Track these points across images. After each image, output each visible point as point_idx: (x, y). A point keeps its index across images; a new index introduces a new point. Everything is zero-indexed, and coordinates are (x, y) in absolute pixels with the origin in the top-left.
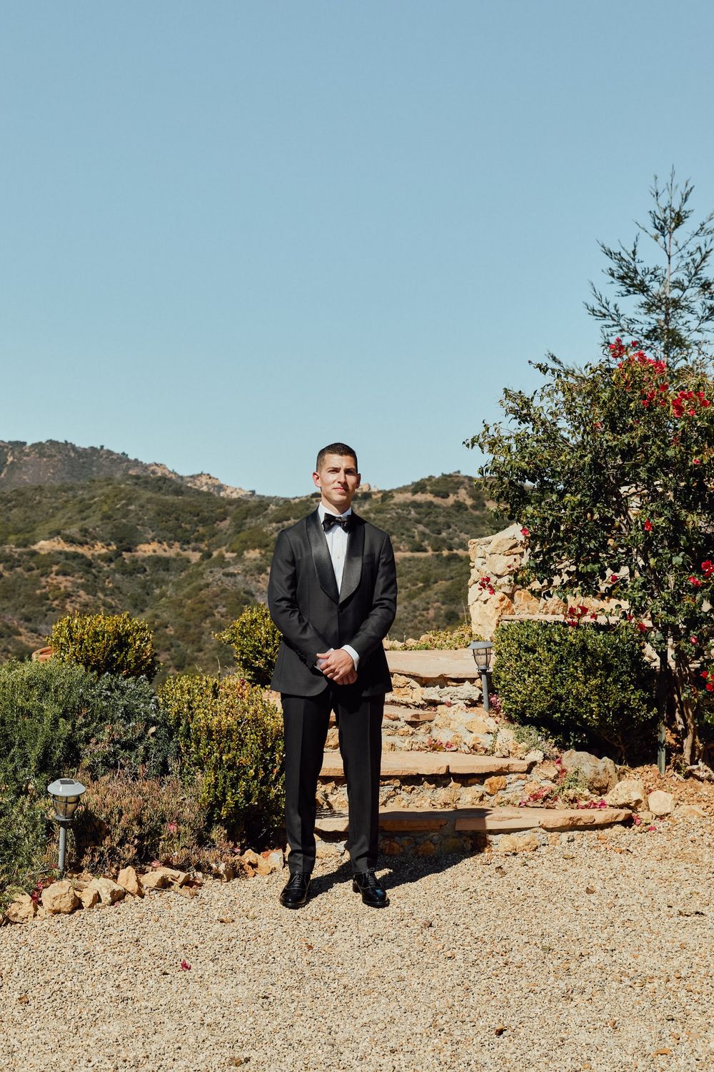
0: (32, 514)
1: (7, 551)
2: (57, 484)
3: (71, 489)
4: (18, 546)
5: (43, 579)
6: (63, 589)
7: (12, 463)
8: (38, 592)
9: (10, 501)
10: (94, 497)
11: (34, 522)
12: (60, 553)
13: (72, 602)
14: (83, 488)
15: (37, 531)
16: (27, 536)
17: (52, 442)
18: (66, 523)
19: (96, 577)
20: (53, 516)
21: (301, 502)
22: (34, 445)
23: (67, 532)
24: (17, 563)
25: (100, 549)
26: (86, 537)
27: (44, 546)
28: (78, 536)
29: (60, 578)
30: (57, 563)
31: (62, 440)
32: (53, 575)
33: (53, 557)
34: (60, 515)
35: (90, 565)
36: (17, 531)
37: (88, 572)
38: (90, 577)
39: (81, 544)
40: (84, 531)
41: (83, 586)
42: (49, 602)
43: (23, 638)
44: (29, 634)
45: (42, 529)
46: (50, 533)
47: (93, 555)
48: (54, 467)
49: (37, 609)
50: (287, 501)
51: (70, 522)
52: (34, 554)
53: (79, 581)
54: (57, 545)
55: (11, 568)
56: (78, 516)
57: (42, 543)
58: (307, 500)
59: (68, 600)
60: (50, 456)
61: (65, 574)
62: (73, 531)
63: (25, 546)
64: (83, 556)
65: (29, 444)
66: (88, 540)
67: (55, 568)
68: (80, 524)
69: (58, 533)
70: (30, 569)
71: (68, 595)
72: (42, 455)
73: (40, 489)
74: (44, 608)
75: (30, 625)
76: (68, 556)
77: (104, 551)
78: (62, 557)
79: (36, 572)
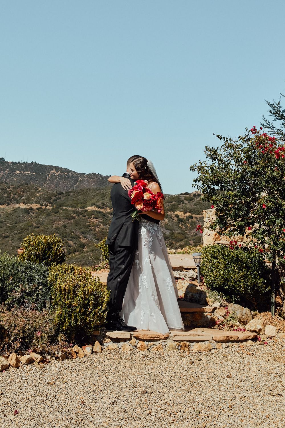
0: (86, 198)
1: (77, 209)
2: (95, 188)
3: (99, 189)
4: (81, 208)
5: (89, 220)
6: (95, 223)
7: (80, 180)
8: (87, 224)
9: (79, 193)
10: (107, 192)
11: (87, 200)
12: (95, 211)
13: (98, 228)
14: (103, 189)
15: (87, 203)
16: (84, 205)
17: (94, 174)
18: (97, 201)
19: (106, 219)
20: (93, 198)
21: (177, 196)
22: (87, 174)
23: (97, 204)
24: (80, 214)
25: (108, 210)
26: (104, 206)
27: (90, 208)
28: (101, 205)
29: (95, 220)
30: (94, 214)
31: (97, 173)
32: (92, 218)
33: (92, 213)
34: (95, 198)
35: (105, 215)
36: (81, 203)
37: (104, 218)
38: (105, 220)
39: (102, 208)
40: (103, 204)
41: (102, 223)
42: (90, 227)
43: (81, 239)
44: (83, 238)
45: (89, 203)
46: (92, 204)
47: (106, 212)
48: (94, 182)
49: (86, 230)
50: (172, 196)
51: (99, 200)
52: (86, 211)
53: (101, 221)
54: (94, 208)
55: (78, 216)
56: (101, 199)
57: (89, 207)
58: (179, 196)
59: (97, 227)
60: (93, 178)
61: (96, 218)
62: (99, 203)
63: (83, 208)
64: (102, 212)
65: (86, 174)
66: (104, 207)
67: (93, 216)
68: (102, 201)
69: (94, 204)
70: (85, 216)
71: (97, 225)
72: (90, 178)
73: (89, 189)
74: (89, 229)
75: (84, 235)
76: (97, 212)
77: (109, 211)
78: (95, 212)
79: (86, 217)
